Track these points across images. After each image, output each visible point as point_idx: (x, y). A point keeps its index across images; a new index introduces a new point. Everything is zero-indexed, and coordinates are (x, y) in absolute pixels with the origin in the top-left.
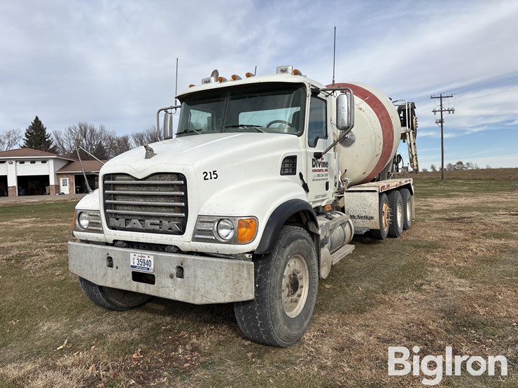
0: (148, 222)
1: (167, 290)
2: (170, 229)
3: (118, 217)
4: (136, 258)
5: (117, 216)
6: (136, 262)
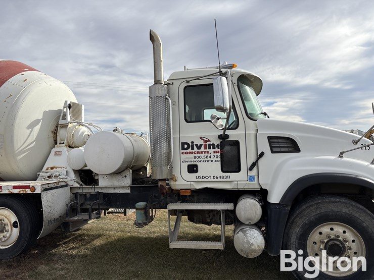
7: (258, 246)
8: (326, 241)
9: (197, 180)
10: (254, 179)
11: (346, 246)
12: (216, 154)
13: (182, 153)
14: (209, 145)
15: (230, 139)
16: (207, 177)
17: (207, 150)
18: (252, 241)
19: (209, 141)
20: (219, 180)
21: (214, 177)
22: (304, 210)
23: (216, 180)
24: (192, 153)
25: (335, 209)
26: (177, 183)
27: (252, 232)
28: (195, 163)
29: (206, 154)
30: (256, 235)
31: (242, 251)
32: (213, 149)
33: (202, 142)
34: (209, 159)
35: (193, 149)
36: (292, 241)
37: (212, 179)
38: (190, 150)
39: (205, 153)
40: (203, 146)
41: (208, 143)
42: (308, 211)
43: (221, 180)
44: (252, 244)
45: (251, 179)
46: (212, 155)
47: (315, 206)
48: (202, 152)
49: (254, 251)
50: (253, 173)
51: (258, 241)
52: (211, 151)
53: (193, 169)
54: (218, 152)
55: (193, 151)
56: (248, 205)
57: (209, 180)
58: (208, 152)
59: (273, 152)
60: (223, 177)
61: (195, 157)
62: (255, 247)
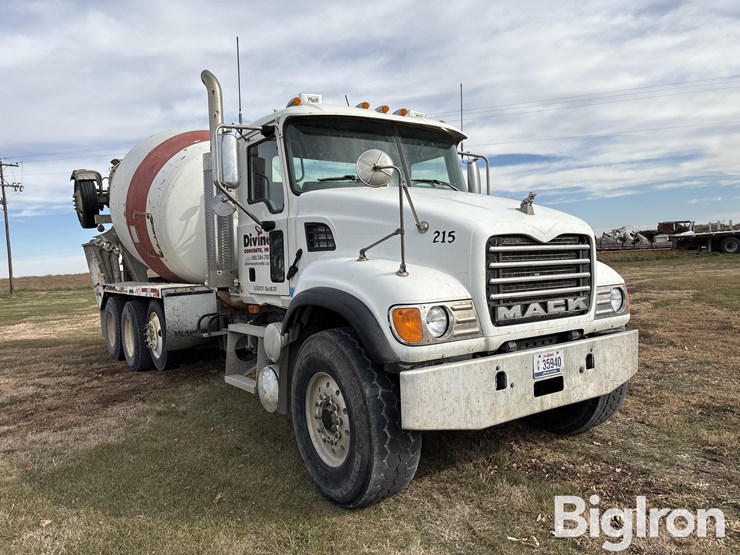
0: (551, 303)
1: (579, 390)
2: (577, 308)
3: (511, 304)
4: (541, 360)
5: (509, 303)
6: (542, 365)
7: (271, 396)
8: (319, 402)
12: (266, 254)
13: (244, 252)
14: (262, 239)
15: (276, 229)
16: (261, 289)
17: (260, 246)
18: (265, 386)
19: (261, 232)
21: (266, 288)
23: (267, 292)
27: (268, 374)
28: (253, 266)
29: (260, 253)
30: (270, 379)
32: (264, 245)
34: (262, 261)
37: (264, 291)
39: (259, 251)
40: (257, 240)
41: (260, 235)
44: (265, 391)
48: (257, 250)
49: (268, 402)
51: (270, 388)
54: (268, 250)
55: (251, 248)
58: (261, 250)
59: (309, 249)
60: (272, 288)
62: (268, 396)
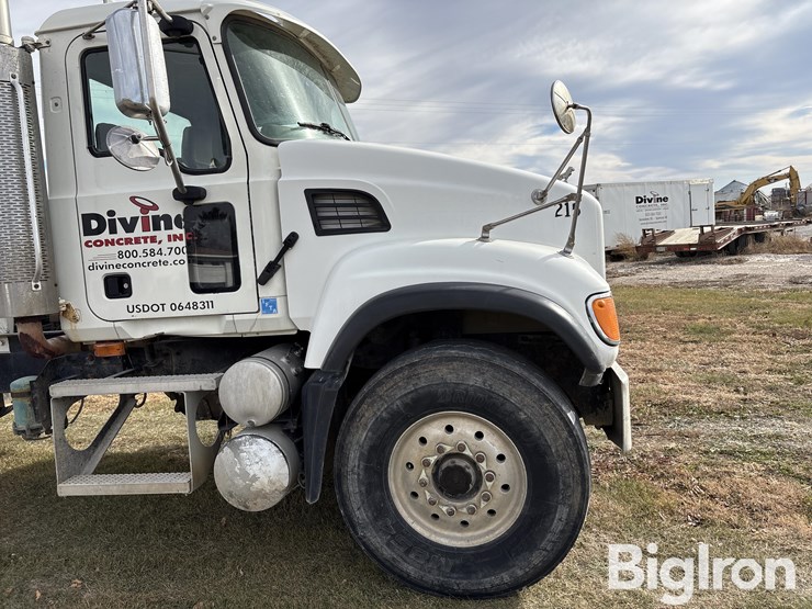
7: (270, 482)
8: (433, 460)
9: (129, 316)
10: (275, 307)
11: (483, 471)
12: (174, 244)
13: (87, 244)
14: (156, 219)
15: (208, 200)
16: (155, 308)
17: (152, 233)
18: (253, 470)
19: (155, 207)
20: (186, 312)
21: (174, 307)
22: (380, 384)
23: (178, 313)
24: (112, 243)
25: (451, 378)
26: (79, 326)
27: (254, 447)
28: (122, 270)
29: (150, 246)
30: (264, 454)
31: (231, 496)
32: (166, 229)
33: (136, 211)
34: (157, 258)
35: (113, 231)
36: (351, 464)
37: (168, 313)
38: (106, 235)
39: (145, 242)
40: (139, 223)
41: (151, 213)
42: (389, 385)
43: (192, 312)
44: (255, 478)
45: (268, 306)
46: (166, 245)
47: (406, 373)
48: (137, 241)
49: (261, 494)
50: (272, 289)
51: (268, 469)
52: (162, 234)
53: (118, 286)
54: (181, 238)
55: (115, 237)
56: (245, 376)
57: (160, 314)
58: (153, 239)
59: (320, 232)
60: (195, 304)
61: (120, 253)
62: (262, 483)
